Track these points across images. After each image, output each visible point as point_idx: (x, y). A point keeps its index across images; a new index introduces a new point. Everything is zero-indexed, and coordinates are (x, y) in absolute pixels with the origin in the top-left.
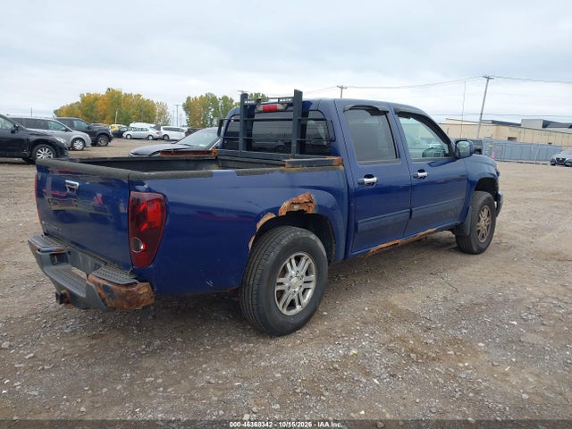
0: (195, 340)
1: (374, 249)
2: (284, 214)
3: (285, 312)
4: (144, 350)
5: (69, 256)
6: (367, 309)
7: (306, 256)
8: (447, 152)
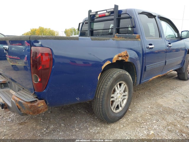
0: (70, 125)
1: (151, 79)
2: (115, 61)
3: (114, 111)
4: (45, 131)
5: (9, 84)
6: (149, 107)
7: (124, 83)
8: (177, 36)
